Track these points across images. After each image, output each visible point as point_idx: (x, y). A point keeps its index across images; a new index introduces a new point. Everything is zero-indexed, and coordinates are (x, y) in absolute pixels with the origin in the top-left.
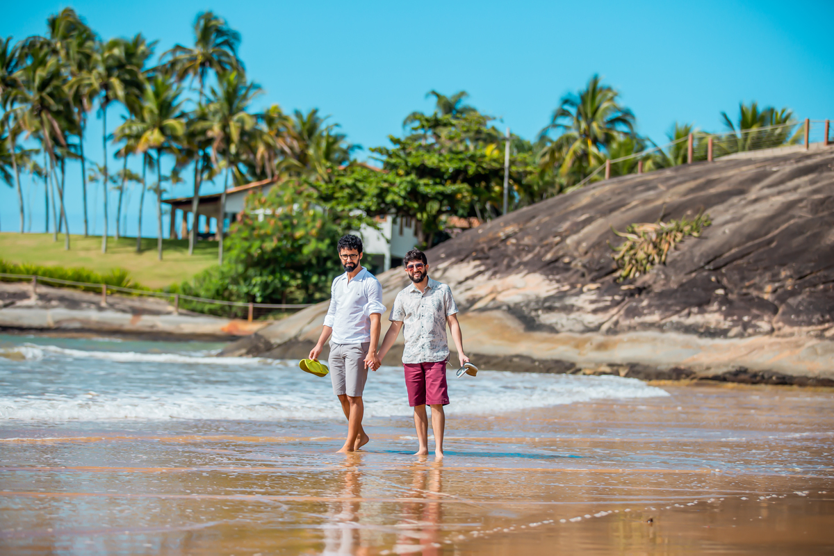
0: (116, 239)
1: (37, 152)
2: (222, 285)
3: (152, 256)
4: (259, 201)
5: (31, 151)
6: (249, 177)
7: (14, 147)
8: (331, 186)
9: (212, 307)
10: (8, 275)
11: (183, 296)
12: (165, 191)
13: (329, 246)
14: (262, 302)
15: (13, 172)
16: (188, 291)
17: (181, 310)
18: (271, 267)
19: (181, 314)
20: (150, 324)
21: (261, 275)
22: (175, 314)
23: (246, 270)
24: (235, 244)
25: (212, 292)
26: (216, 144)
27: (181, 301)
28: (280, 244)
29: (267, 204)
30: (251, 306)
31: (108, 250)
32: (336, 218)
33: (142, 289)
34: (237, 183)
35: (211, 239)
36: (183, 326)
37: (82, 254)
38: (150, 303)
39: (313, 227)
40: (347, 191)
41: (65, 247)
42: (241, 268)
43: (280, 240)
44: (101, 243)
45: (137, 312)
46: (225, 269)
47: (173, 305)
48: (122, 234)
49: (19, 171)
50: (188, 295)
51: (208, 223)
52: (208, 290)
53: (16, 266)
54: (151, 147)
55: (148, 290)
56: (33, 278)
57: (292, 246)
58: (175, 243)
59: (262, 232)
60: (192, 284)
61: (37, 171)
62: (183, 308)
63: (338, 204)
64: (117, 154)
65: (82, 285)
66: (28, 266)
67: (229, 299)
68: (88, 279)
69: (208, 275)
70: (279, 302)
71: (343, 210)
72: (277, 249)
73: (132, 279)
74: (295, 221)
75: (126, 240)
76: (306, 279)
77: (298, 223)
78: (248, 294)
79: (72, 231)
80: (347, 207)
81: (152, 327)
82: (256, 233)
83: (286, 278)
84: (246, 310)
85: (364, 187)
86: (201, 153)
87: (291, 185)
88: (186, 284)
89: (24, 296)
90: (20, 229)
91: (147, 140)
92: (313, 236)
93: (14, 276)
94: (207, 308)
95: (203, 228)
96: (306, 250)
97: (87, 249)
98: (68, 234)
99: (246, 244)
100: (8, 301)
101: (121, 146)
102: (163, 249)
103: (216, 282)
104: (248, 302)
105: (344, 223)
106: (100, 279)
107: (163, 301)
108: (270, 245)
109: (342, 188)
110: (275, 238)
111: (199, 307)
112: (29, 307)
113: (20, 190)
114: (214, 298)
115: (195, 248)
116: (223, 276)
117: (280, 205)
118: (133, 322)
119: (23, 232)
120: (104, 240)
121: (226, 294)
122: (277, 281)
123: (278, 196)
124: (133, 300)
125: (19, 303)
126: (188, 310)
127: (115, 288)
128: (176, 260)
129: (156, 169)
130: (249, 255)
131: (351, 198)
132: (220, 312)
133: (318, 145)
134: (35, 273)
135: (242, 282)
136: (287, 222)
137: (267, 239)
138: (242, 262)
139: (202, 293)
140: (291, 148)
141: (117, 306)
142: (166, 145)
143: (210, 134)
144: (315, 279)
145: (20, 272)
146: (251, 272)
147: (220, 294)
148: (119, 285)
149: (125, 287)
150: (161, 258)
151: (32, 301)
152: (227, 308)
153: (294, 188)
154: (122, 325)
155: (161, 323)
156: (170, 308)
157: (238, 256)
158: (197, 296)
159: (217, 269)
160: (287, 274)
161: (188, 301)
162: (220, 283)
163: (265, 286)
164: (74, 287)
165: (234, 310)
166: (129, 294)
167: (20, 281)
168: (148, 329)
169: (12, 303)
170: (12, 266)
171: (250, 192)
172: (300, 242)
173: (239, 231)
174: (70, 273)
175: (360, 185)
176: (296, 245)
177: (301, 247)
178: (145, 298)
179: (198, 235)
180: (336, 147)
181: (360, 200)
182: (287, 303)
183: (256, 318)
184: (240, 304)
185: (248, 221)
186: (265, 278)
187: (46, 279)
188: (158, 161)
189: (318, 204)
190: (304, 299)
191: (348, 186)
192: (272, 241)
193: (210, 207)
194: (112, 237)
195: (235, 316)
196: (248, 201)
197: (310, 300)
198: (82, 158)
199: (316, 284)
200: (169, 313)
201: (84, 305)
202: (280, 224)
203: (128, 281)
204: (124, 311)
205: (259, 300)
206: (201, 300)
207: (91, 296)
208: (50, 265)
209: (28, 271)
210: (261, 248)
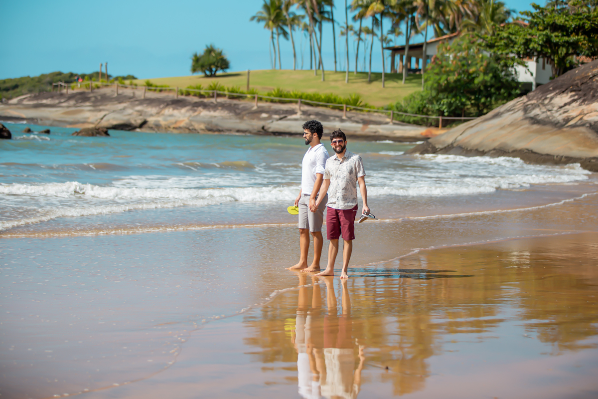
0: (355, 73)
1: (303, 17)
2: (422, 105)
3: (377, 85)
4: (446, 48)
5: (299, 16)
6: (445, 31)
7: (289, 15)
8: (494, 38)
9: (415, 119)
10: (283, 99)
11: (396, 112)
12: (391, 40)
13: (492, 78)
14: (448, 116)
15: (288, 29)
16: (399, 109)
17: (394, 121)
18: (454, 92)
19: (395, 124)
20: (374, 130)
21: (447, 98)
22: (391, 123)
23: (438, 94)
24: (430, 77)
25: (416, 109)
26: (419, 11)
27: (395, 115)
28: (459, 77)
29: (451, 51)
30: (440, 118)
31: (350, 81)
32: (498, 59)
33: (370, 107)
34: (437, 35)
35: (418, 73)
36: (395, 132)
37: (333, 84)
38: (375, 117)
39: (481, 66)
40: (505, 41)
41: (322, 80)
42: (434, 93)
43: (459, 74)
44: (345, 77)
45: (366, 123)
46: (424, 94)
47: (390, 118)
48: (359, 70)
49: (292, 28)
50: (399, 111)
51: (417, 62)
52: (413, 108)
53: (288, 92)
54: (376, 13)
55: (374, 108)
56: (299, 100)
57: (468, 78)
58: (394, 76)
59: (448, 69)
60: (403, 103)
61: (306, 28)
62: (396, 120)
63: (499, 50)
64: (354, 18)
65: (331, 105)
66: (296, 93)
67: (427, 114)
68: (335, 101)
69: (412, 98)
70: (460, 115)
71: (502, 54)
72: (456, 81)
73: (363, 101)
74: (470, 62)
75: (364, 74)
76: (478, 99)
77: (472, 63)
78: (439, 110)
80: (504, 52)
81: (375, 132)
82: (443, 70)
83: (464, 100)
84: (437, 121)
85: (516, 38)
86: (410, 16)
87: (467, 37)
88: (398, 103)
89: (293, 112)
90: (293, 68)
91: (373, 8)
92: (481, 71)
93: (287, 99)
94: (412, 120)
95: (414, 65)
96: (476, 81)
97: (336, 81)
98: (323, 71)
99: (437, 77)
100: (282, 116)
101: (356, 13)
102: (385, 80)
103: (417, 103)
104: (439, 115)
105: (502, 63)
106: (342, 101)
107: (383, 115)
108: (453, 78)
109: (501, 39)
110: (456, 73)
111: (407, 119)
112: (296, 120)
113: (293, 43)
114: (416, 113)
115: (406, 80)
116: (422, 98)
117: (460, 51)
118: (363, 129)
119: (295, 69)
120: (347, 74)
121: (425, 110)
122: (457, 102)
123: (459, 45)
124: (364, 115)
125: (289, 117)
126: (400, 121)
127: (352, 107)
128: (394, 88)
129: (380, 28)
130: (439, 85)
131: (507, 46)
132: (420, 123)
133: (486, 10)
134: (301, 97)
135: (435, 103)
136: (464, 62)
137: (451, 74)
138: (435, 89)
139: (409, 110)
140: (472, 12)
141: (353, 119)
142: (386, 11)
143: (415, 4)
144: (483, 100)
145: (291, 96)
146: (441, 95)
147: (421, 110)
148: (354, 104)
149: (359, 106)
150: (384, 86)
151: (298, 116)
152: (425, 120)
153: (469, 39)
154: (355, 131)
155: (381, 130)
156: (388, 120)
157: (432, 85)
158: (406, 112)
159: (419, 93)
160: (464, 96)
161: (400, 115)
162: (421, 102)
163: (450, 105)
164: (326, 106)
165: (430, 121)
166: (361, 110)
167: (291, 102)
168: (373, 134)
169: (285, 117)
170: (285, 93)
171: (440, 42)
172: (473, 76)
173: (433, 68)
174: (323, 97)
175: (513, 37)
176: (470, 78)
177: (474, 78)
178: (371, 113)
179: (409, 70)
180: (498, 11)
181: (513, 47)
182: (465, 116)
183: (444, 126)
184: (434, 117)
185: (438, 62)
186: (449, 100)
187: (307, 101)
188: (381, 21)
189: (486, 50)
190: (476, 113)
191: (504, 38)
192: (454, 75)
193: (417, 52)
194: (353, 72)
195: (431, 125)
196: (439, 49)
197: (480, 114)
198: (332, 20)
199: (484, 104)
200: (387, 123)
201: (332, 118)
202: (459, 63)
203: (361, 102)
204: (357, 122)
205: (446, 114)
206: (408, 114)
207: (337, 112)
208: (310, 91)
209: (296, 96)
210: (447, 80)
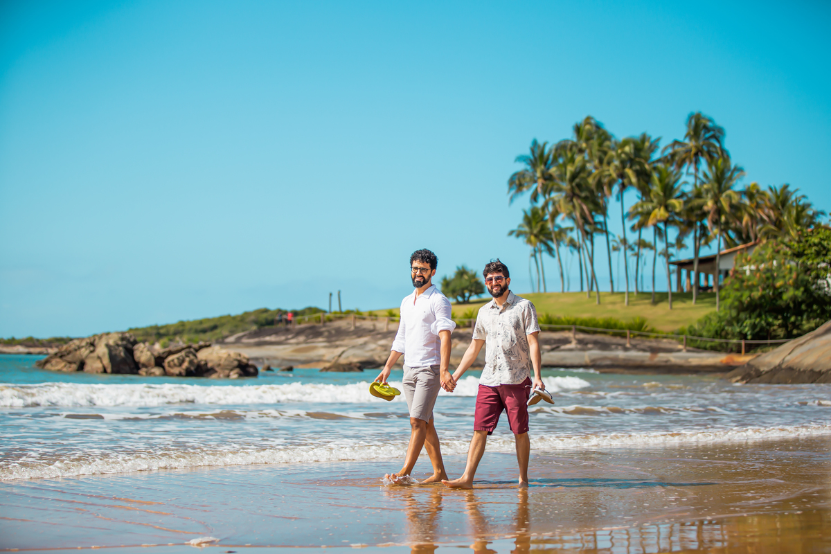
0: (635, 294)
1: (571, 229)
2: (720, 327)
3: (664, 307)
4: (746, 259)
5: (567, 229)
6: (737, 241)
7: (554, 225)
8: (801, 245)
9: (713, 344)
10: (553, 326)
11: (689, 337)
12: (672, 255)
13: (803, 293)
14: (751, 339)
15: (554, 246)
16: (693, 333)
17: (688, 348)
18: (758, 311)
19: (688, 351)
20: (665, 359)
21: (750, 318)
22: (684, 351)
23: (738, 314)
24: (729, 294)
25: (713, 332)
26: (710, 217)
27: (689, 341)
28: (764, 292)
29: (752, 262)
30: (743, 342)
31: (630, 303)
32: (807, 270)
33: (657, 332)
34: (728, 245)
35: (709, 291)
36: (690, 360)
37: (610, 307)
38: (665, 343)
39: (790, 278)
40: (814, 248)
41: (597, 302)
42: (734, 313)
43: (764, 289)
44: (624, 298)
45: (654, 351)
46: (722, 314)
47: (682, 344)
48: (640, 290)
49: (558, 245)
50: (694, 335)
51: (707, 279)
52: (709, 331)
53: (559, 318)
54: (659, 221)
55: (662, 333)
56: (573, 327)
57: (773, 294)
58: (681, 296)
59: (750, 283)
60: (696, 326)
61: (572, 244)
62: (690, 346)
63: (808, 259)
64: (633, 228)
65: (611, 331)
66: (568, 318)
67: (725, 338)
68: (615, 326)
69: (708, 319)
70: (765, 338)
71: (812, 264)
72: (763, 297)
73: (649, 325)
74: (775, 274)
75: (643, 295)
76: (786, 319)
77: (778, 275)
78: (740, 333)
79: (601, 289)
80: (815, 262)
81: (667, 361)
82: (745, 284)
83: (770, 320)
84: (739, 346)
85: (828, 244)
86: (698, 224)
87: (770, 245)
88: (691, 326)
89: (567, 341)
90: (561, 290)
91: (656, 216)
92: (790, 285)
93: (558, 326)
94: (708, 345)
95: (703, 283)
96: (785, 297)
97: (614, 303)
98: (598, 292)
99: (738, 294)
100: (554, 346)
101: (635, 221)
102: (673, 301)
103: (715, 324)
104: (741, 339)
105: (813, 274)
106: (624, 326)
107: (674, 341)
108: (757, 294)
109: (810, 246)
110: (760, 288)
111: (703, 345)
112: (571, 350)
113: (560, 260)
114: (713, 338)
115: (697, 299)
116: (720, 319)
117: (763, 262)
118: (651, 358)
119: (563, 291)
120: (626, 296)
121: (723, 333)
122: (763, 322)
123: (760, 255)
124: (651, 342)
125: (563, 347)
126: (694, 347)
127: (637, 333)
128: (683, 309)
129: (664, 239)
130: (741, 303)
131: (818, 254)
132: (719, 348)
133: (789, 213)
134: (574, 323)
135: (735, 324)
136: (769, 274)
137: (755, 289)
138: (735, 308)
139: (705, 333)
140: (769, 216)
141: (638, 346)
142: (671, 219)
143: (705, 208)
144: (793, 319)
145: (562, 323)
146: (742, 315)
147: (718, 334)
148: (639, 330)
149: (644, 331)
150: (671, 308)
151: (573, 345)
152: (724, 345)
153: (772, 247)
154: (643, 361)
155: (674, 358)
156: (680, 347)
157: (732, 303)
158: (701, 336)
159: (715, 314)
160: (771, 316)
161: (693, 340)
162: (718, 325)
163: (754, 326)
164: (605, 333)
165: (730, 346)
166: (647, 336)
167: (563, 330)
168: (663, 364)
169: (558, 347)
170: (555, 319)
171: (738, 253)
172: (780, 290)
173: (732, 284)
174: (601, 322)
175: (825, 243)
176: (776, 293)
177: (781, 294)
178: (659, 339)
179: (699, 288)
180: (804, 214)
181: (825, 255)
182: (771, 339)
183: (747, 351)
184: (735, 341)
185: (738, 276)
186: (753, 321)
187: (583, 327)
188: (666, 232)
189: (793, 260)
190: (784, 335)
191: (815, 245)
192: (758, 290)
193: (707, 266)
194: (632, 293)
195: (731, 351)
196: (736, 260)
197: (789, 336)
198: (607, 233)
199: (793, 323)
200: (679, 351)
201: (613, 347)
202: (764, 276)
203: (646, 327)
204: (644, 350)
205: (749, 337)
206: (704, 339)
207: (618, 340)
208: (585, 316)
209: (569, 322)
210: (750, 296)
